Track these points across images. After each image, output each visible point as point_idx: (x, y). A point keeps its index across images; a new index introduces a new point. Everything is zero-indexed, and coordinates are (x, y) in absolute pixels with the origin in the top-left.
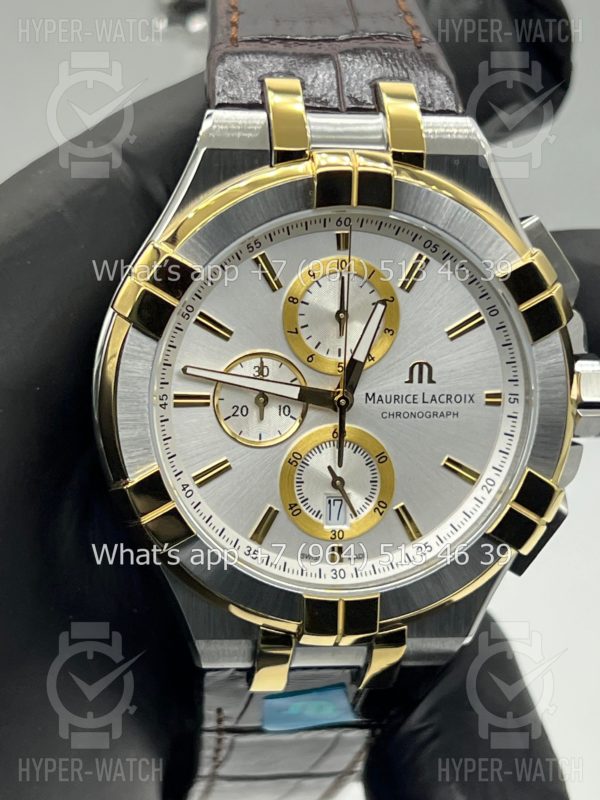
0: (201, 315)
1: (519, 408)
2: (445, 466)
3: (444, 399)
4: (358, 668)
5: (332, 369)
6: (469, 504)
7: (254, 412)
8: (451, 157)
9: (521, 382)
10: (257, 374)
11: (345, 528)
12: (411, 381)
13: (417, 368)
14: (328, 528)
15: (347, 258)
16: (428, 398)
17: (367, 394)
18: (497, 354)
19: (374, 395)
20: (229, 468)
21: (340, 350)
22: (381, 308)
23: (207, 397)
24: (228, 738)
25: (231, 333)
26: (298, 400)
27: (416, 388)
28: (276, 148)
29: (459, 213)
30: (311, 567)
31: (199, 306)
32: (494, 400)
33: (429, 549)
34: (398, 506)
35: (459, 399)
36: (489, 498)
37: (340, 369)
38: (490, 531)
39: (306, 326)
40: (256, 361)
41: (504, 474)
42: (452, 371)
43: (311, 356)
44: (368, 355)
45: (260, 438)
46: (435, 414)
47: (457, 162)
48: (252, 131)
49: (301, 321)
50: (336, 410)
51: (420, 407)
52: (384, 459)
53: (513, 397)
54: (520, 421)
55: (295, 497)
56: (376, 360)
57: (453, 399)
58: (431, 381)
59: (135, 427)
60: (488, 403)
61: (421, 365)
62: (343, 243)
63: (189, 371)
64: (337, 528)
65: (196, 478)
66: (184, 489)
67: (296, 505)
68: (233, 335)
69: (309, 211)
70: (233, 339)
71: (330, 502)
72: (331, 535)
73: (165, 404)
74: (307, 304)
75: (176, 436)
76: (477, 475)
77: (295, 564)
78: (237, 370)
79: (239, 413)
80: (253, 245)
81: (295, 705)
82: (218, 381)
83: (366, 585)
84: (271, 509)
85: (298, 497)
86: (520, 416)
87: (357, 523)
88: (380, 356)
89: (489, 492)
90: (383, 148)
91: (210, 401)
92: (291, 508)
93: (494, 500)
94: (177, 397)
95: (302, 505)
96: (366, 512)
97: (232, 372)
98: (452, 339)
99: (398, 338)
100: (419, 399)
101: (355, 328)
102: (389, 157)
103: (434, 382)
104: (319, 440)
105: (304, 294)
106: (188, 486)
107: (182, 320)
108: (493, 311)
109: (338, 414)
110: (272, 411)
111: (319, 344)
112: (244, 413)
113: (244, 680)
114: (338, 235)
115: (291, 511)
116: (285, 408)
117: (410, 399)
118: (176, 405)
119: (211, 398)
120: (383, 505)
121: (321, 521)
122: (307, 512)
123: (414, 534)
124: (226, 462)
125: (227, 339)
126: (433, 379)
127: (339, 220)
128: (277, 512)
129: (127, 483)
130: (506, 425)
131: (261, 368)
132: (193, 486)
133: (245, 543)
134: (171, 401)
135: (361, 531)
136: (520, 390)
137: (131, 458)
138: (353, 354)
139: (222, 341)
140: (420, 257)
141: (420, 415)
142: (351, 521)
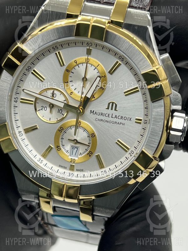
0: (34, 71)
1: (147, 126)
2: (116, 143)
3: (120, 117)
5: (79, 99)
6: (123, 159)
7: (48, 109)
8: (134, 26)
9: (149, 116)
10: (52, 96)
11: (76, 159)
12: (108, 108)
13: (111, 103)
14: (70, 157)
16: (114, 116)
17: (91, 111)
18: (143, 104)
19: (93, 111)
20: (37, 128)
21: (83, 92)
22: (99, 79)
23: (32, 101)
25: (44, 79)
27: (109, 111)
28: (67, 12)
29: (130, 47)
30: (62, 170)
31: (34, 68)
32: (138, 121)
34: (97, 154)
35: (125, 118)
37: (82, 99)
39: (72, 81)
40: (52, 91)
41: (137, 150)
42: (124, 108)
43: (72, 93)
45: (50, 120)
46: (116, 123)
47: (136, 28)
49: (70, 79)
51: (110, 119)
52: (94, 136)
53: (145, 121)
55: (59, 143)
56: (96, 98)
57: (123, 118)
58: (115, 110)
60: (136, 122)
61: (113, 103)
62: (89, 52)
63: (25, 91)
64: (73, 158)
65: (25, 130)
66: (19, 133)
67: (59, 146)
68: (45, 80)
71: (73, 148)
72: (70, 160)
73: (17, 101)
74: (73, 73)
75: (19, 113)
76: (128, 149)
77: (56, 168)
78: (44, 94)
79: (43, 109)
80: (55, 47)
84: (50, 146)
85: (61, 144)
86: (147, 129)
87: (81, 158)
89: (131, 156)
92: (57, 147)
94: (22, 99)
95: (62, 147)
96: (85, 154)
97: (41, 94)
98: (126, 95)
99: (105, 91)
100: (111, 116)
103: (117, 111)
104: (71, 124)
105: (72, 69)
106: (21, 132)
107: (26, 71)
110: (55, 111)
111: (76, 88)
112: (45, 109)
114: (87, 49)
115: (57, 148)
116: (60, 110)
117: (107, 115)
118: (21, 102)
119: (34, 102)
120: (91, 153)
121: (68, 154)
122: (63, 150)
124: (36, 126)
126: (117, 109)
127: (88, 43)
128: (52, 148)
130: (142, 132)
131: (53, 94)
132: (23, 132)
133: (39, 157)
134: (19, 100)
135: (82, 161)
136: (148, 119)
138: (86, 94)
139: (41, 82)
140: (117, 62)
141: (110, 122)
142: (79, 156)
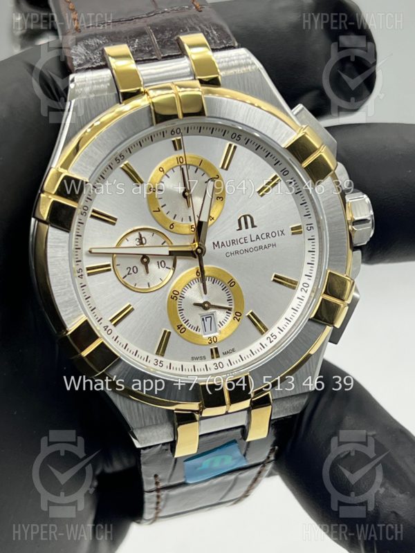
0: (94, 211)
1: (315, 232)
2: (274, 280)
3: (264, 236)
4: (243, 427)
5: (188, 231)
6: (294, 303)
7: (141, 268)
9: (313, 215)
10: (138, 243)
11: (216, 334)
12: (240, 229)
13: (243, 218)
14: (206, 337)
15: (183, 155)
16: (254, 238)
17: (214, 243)
18: (293, 200)
19: (218, 243)
20: (133, 309)
21: (190, 217)
22: (211, 184)
23: (109, 265)
24: (164, 494)
25: (115, 219)
26: (170, 255)
27: (244, 232)
28: (122, 91)
29: (250, 111)
30: (200, 364)
31: (91, 205)
32: (297, 230)
33: (274, 337)
34: (249, 313)
35: (274, 234)
36: (307, 296)
37: (193, 230)
38: (313, 316)
39: (165, 205)
40: (136, 235)
41: (313, 278)
42: (266, 216)
43: (172, 225)
44: (209, 217)
45: (149, 286)
46: (261, 248)
48: (103, 83)
49: (161, 203)
50: (195, 257)
51: (250, 245)
52: (233, 284)
53: (309, 226)
54: (317, 240)
55: (179, 320)
56: (215, 219)
57: (270, 235)
58: (253, 226)
59: (65, 294)
60: (293, 234)
61: (245, 217)
62: (177, 145)
63: (93, 251)
64: (212, 335)
65: (111, 321)
66: (106, 329)
67: (181, 325)
68: (117, 221)
69: (152, 128)
70: (117, 223)
71: (203, 319)
72: (209, 341)
73: (82, 275)
75: (93, 295)
76: (296, 283)
77: (189, 365)
78: (125, 244)
79: (131, 272)
80: (119, 158)
81: (205, 462)
82: (113, 254)
83: (238, 369)
84: (165, 331)
85: (182, 320)
86: (317, 238)
87: (224, 330)
88: (217, 216)
89: (306, 292)
90: (192, 78)
91: (111, 267)
92: (179, 328)
93: (310, 297)
94: (88, 269)
95: (185, 325)
96: (229, 321)
97: (122, 245)
99: (227, 202)
100: (248, 239)
101: (197, 201)
102: (197, 83)
103: (256, 227)
104: (188, 279)
106: (107, 327)
107: (82, 217)
108: (284, 172)
109: (197, 259)
110: (153, 266)
111: (175, 216)
112: (135, 271)
113: (169, 451)
114: (174, 142)
115: (179, 330)
116: (161, 260)
117: (242, 241)
118: (89, 274)
119: (111, 265)
120: (239, 314)
121: (200, 333)
122: (189, 329)
123: (263, 330)
124: (130, 306)
125: (114, 224)
126: (255, 224)
127: (172, 131)
128: (170, 333)
129: (67, 332)
130: (309, 246)
131: (141, 239)
132: (111, 326)
133: (153, 357)
134: (85, 272)
135: (227, 335)
136: (313, 220)
137: (66, 315)
138: (199, 217)
139: (111, 226)
140: (230, 145)
141: (251, 250)
142: (220, 329)
